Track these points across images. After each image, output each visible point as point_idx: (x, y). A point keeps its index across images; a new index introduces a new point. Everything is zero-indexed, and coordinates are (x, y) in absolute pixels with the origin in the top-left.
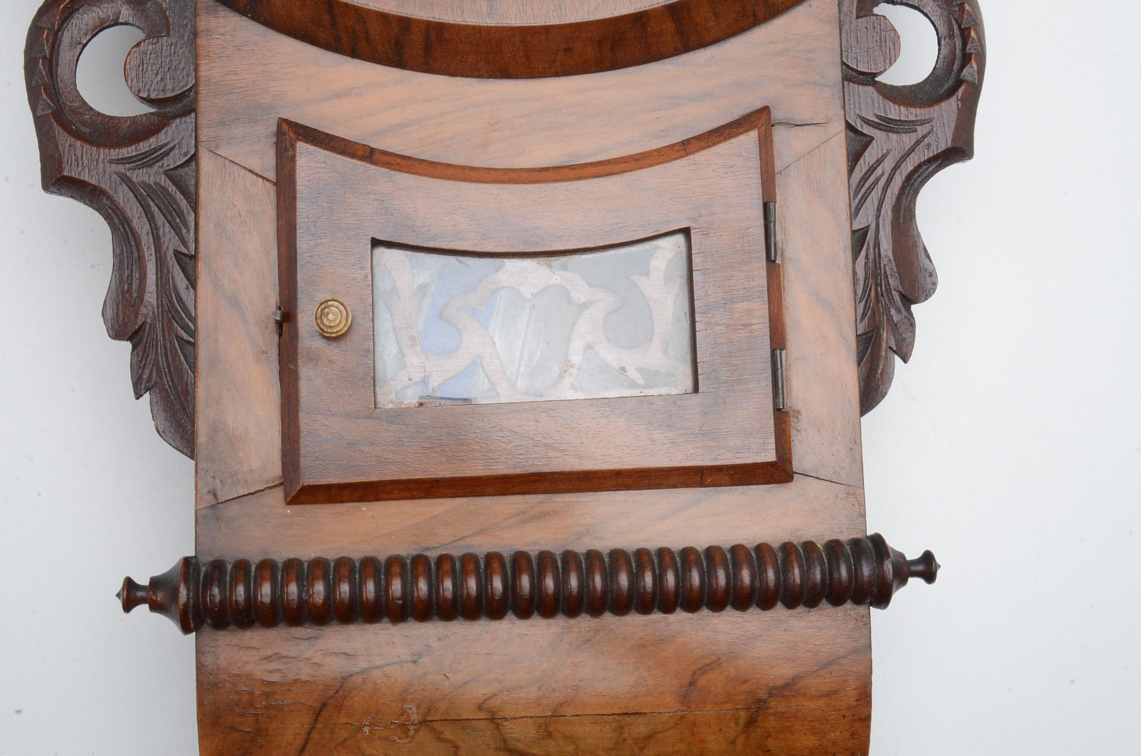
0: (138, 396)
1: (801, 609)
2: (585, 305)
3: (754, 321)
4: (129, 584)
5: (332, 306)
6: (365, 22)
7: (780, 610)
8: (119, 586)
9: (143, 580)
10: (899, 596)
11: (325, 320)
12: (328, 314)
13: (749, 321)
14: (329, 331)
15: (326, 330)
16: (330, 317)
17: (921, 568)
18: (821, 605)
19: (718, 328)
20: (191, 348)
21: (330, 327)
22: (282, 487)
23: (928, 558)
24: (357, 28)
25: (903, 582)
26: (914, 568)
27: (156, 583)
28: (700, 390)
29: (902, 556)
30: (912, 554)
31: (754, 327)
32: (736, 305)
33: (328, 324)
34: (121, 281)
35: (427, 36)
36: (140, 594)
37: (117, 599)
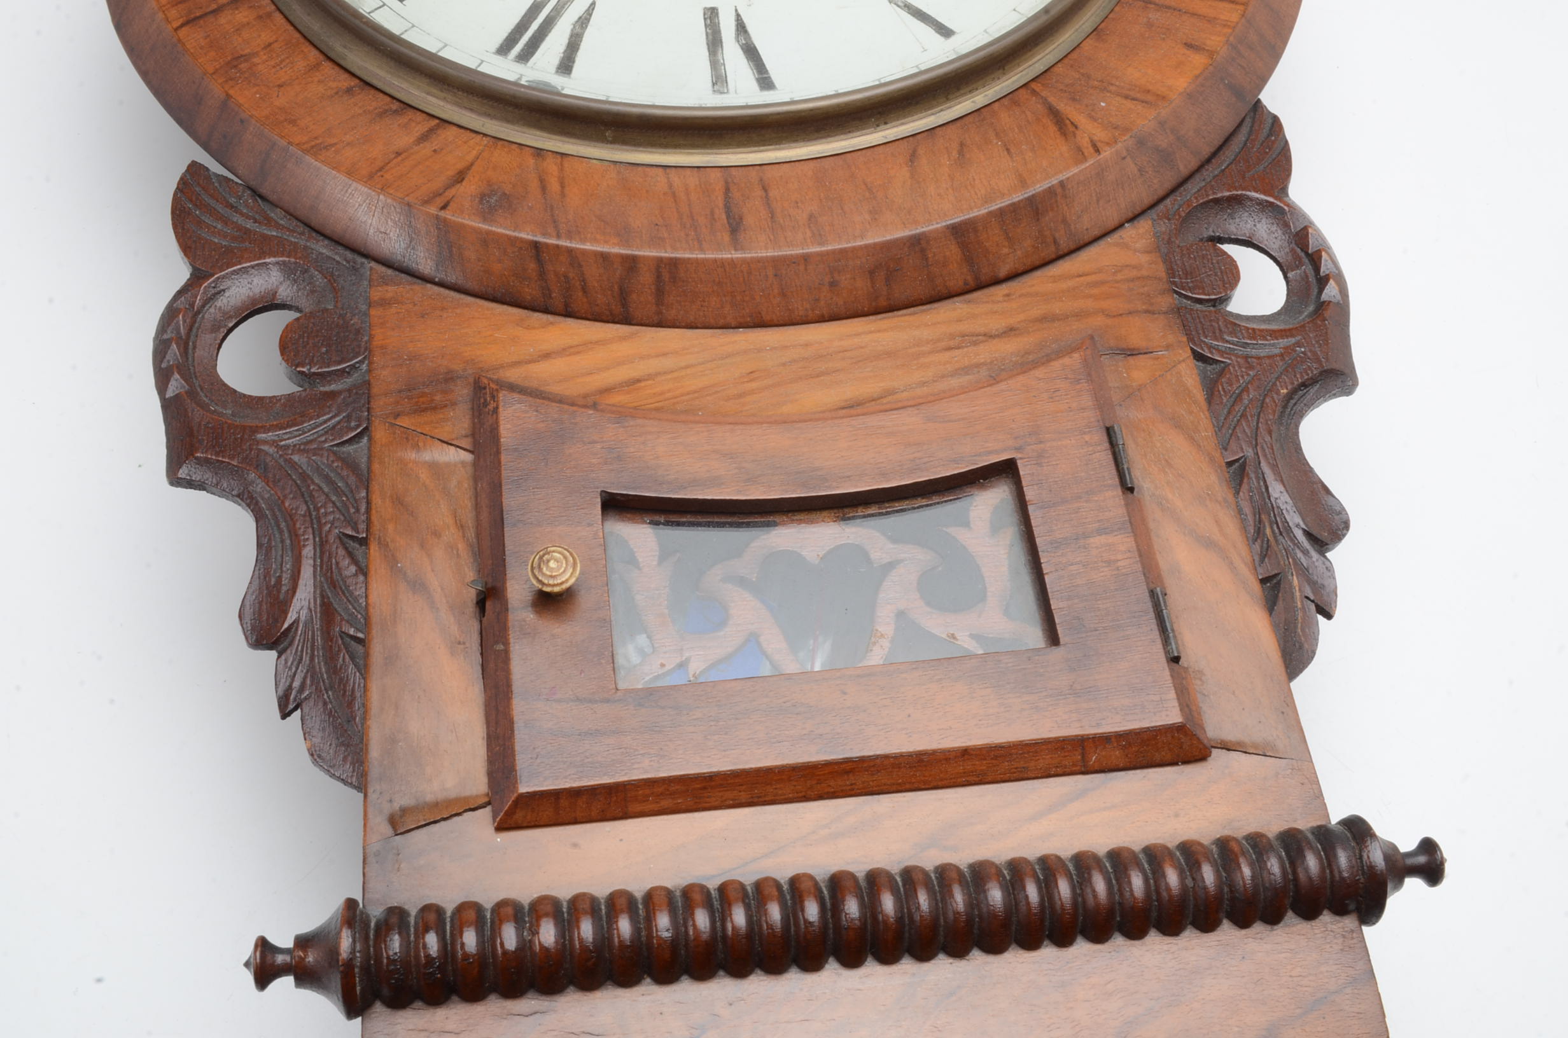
0: (285, 715)
1: (1258, 927)
2: (890, 566)
3: (1120, 557)
4: (263, 945)
5: (554, 551)
6: (580, 266)
7: (1227, 932)
8: (247, 950)
9: (284, 939)
11: (544, 569)
12: (548, 561)
13: (1113, 558)
14: (551, 582)
15: (546, 582)
16: (552, 564)
17: (1422, 859)
18: (1286, 921)
19: (1072, 568)
20: (360, 649)
21: (551, 577)
22: (489, 809)
23: (1428, 846)
24: (571, 275)
25: (1399, 883)
26: (1410, 861)
27: (303, 942)
28: (1062, 641)
29: (1394, 848)
30: (1407, 844)
31: (1120, 564)
32: (1092, 540)
33: (548, 573)
34: (266, 575)
35: (659, 277)
36: (280, 959)
37: (245, 969)
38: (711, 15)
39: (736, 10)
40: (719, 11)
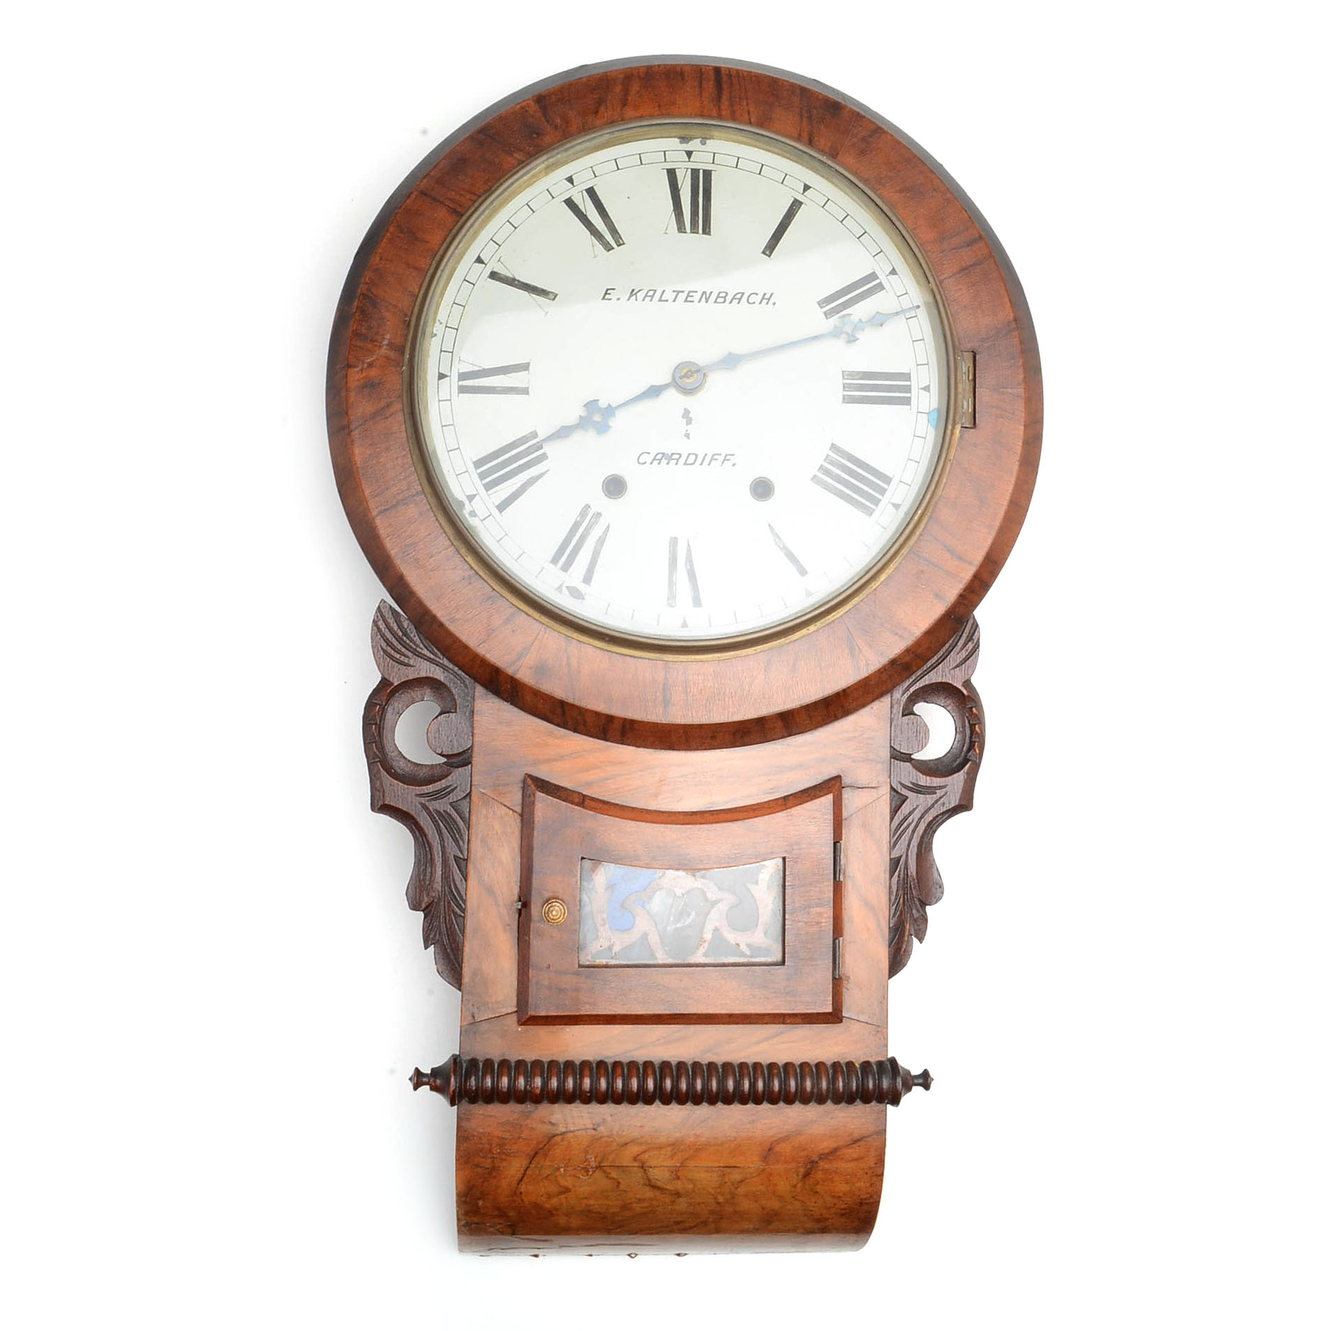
0: (426, 947)
1: (843, 1105)
2: (715, 903)
3: (823, 921)
4: (418, 1072)
5: (555, 906)
6: (584, 716)
7: (829, 1105)
8: (411, 1072)
9: (426, 1070)
10: (906, 1099)
11: (550, 915)
12: (553, 911)
13: (820, 921)
15: (551, 921)
16: (554, 913)
17: (921, 1081)
18: (856, 1103)
19: (801, 924)
20: (462, 919)
21: (553, 919)
22: (516, 1014)
23: (926, 1074)
24: (579, 718)
25: (909, 1089)
26: (916, 1081)
27: (435, 1072)
28: (786, 964)
29: (908, 1072)
30: (916, 1071)
31: (823, 924)
32: (812, 909)
33: (552, 917)
35: (624, 726)
36: (425, 1080)
37: (409, 1081)
38: (674, 542)
39: (688, 542)
40: (679, 541)
